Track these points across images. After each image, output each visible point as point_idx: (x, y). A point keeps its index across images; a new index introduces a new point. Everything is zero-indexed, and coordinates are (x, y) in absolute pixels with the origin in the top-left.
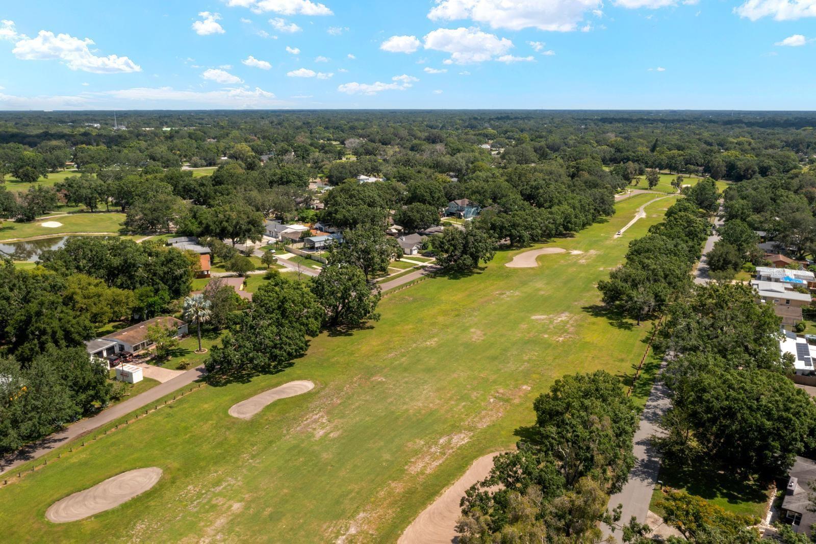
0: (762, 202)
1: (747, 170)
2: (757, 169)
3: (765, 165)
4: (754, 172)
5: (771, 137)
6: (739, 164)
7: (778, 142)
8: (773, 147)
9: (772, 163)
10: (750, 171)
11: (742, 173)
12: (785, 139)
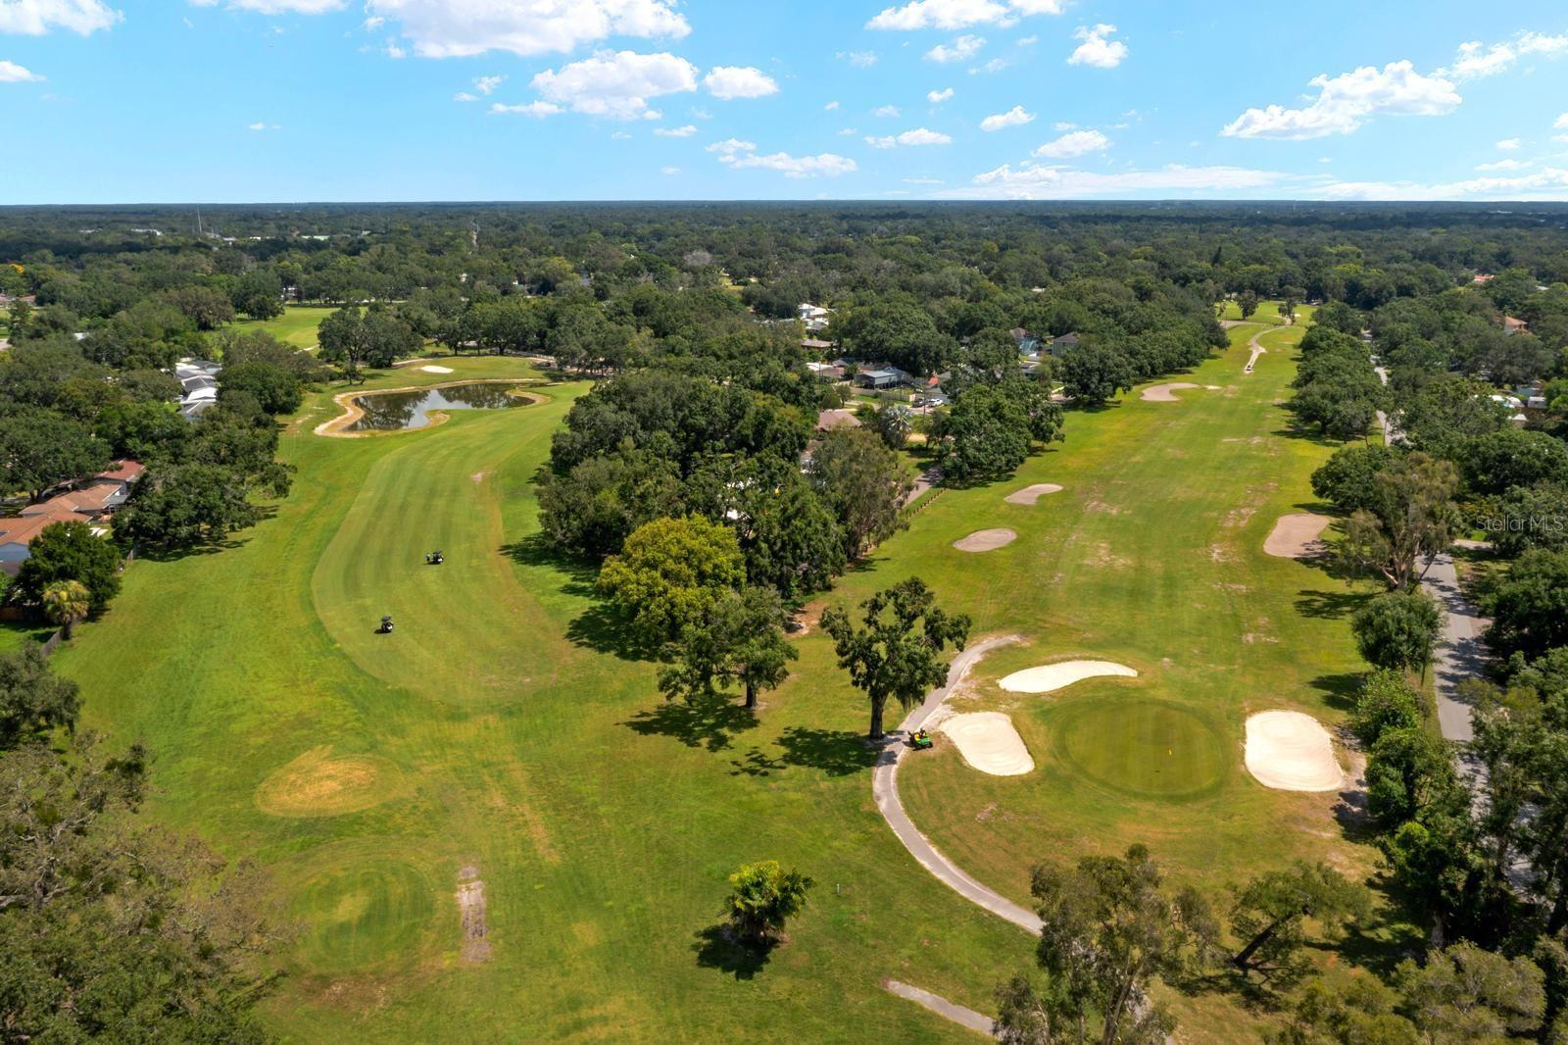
0: (1431, 325)
1: (1380, 291)
2: (1394, 289)
3: (1406, 283)
4: (1391, 294)
5: (1387, 244)
6: (1365, 282)
7: (1403, 252)
8: (1397, 259)
9: (1414, 280)
10: (1385, 293)
11: (1373, 296)
12: (1410, 249)
